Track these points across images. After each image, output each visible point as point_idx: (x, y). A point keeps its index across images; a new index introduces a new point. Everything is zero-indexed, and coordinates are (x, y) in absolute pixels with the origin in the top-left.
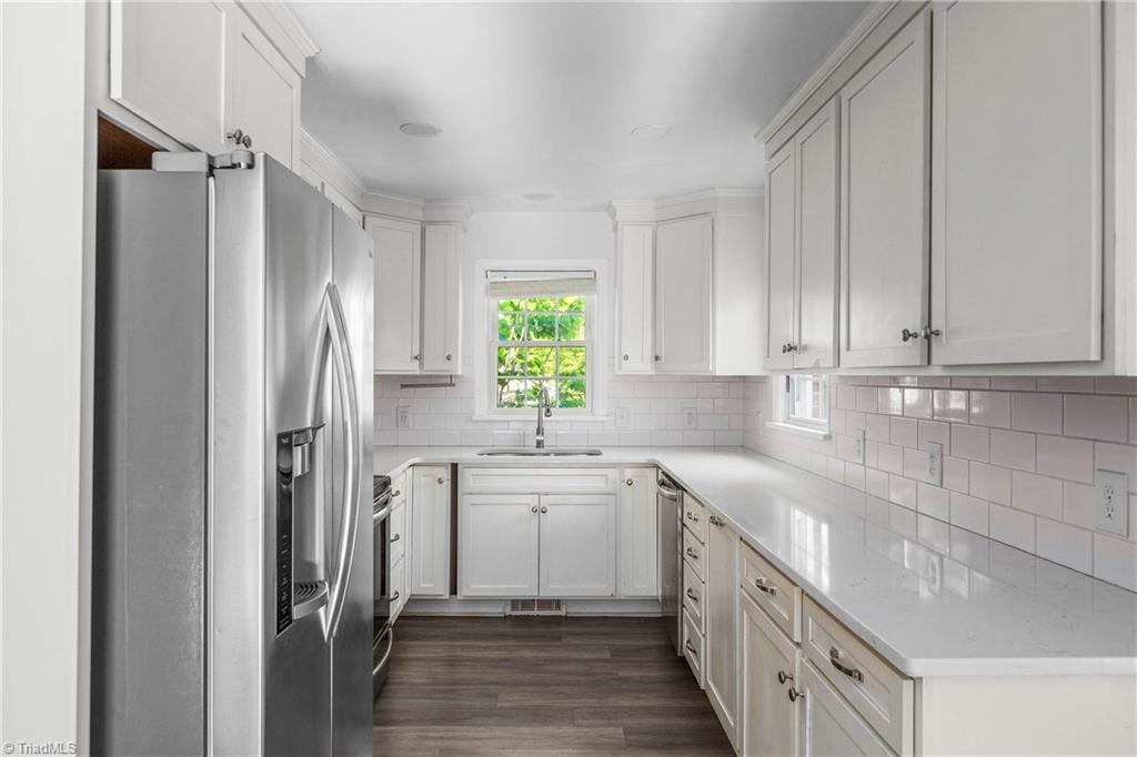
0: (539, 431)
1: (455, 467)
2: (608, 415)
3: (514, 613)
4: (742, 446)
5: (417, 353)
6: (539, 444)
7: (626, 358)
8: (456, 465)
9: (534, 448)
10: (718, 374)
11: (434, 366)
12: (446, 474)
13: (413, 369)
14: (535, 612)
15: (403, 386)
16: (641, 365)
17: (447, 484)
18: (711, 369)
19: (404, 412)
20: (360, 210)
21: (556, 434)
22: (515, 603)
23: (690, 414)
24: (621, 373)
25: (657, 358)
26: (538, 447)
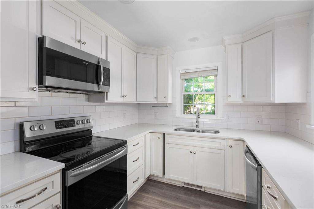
0: (197, 122)
1: (164, 134)
2: (223, 117)
3: (185, 186)
4: (285, 132)
5: (155, 96)
6: (197, 126)
7: (230, 96)
8: (165, 133)
9: (195, 128)
10: (276, 102)
11: (161, 100)
12: (161, 136)
13: (154, 101)
14: (193, 187)
15: (152, 106)
16: (236, 98)
17: (161, 139)
18: (272, 100)
19: (156, 114)
20: (136, 52)
21: (203, 123)
22: (185, 184)
23: (258, 118)
24: (227, 102)
25: (243, 96)
26: (196, 127)
